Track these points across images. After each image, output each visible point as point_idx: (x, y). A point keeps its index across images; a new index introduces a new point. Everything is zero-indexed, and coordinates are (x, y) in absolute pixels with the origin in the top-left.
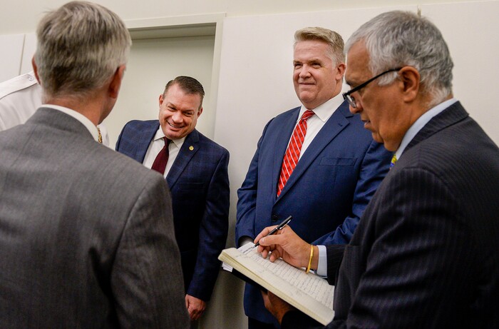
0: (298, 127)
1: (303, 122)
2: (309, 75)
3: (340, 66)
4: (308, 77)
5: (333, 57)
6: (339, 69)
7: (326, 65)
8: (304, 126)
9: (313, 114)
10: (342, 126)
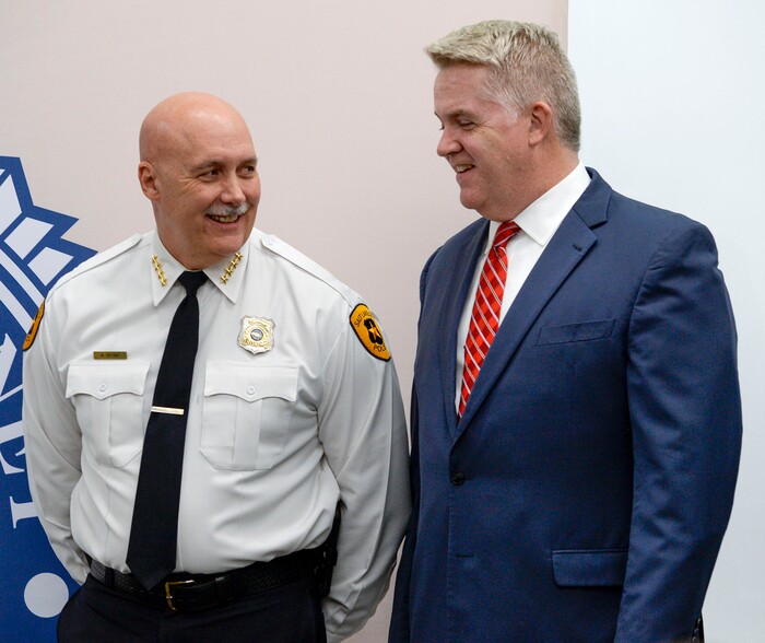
3: (535, 109)
8: (501, 261)
9: (518, 229)
10: (580, 250)
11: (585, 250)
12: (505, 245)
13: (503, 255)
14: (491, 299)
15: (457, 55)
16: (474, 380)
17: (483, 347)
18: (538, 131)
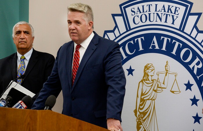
0: (75, 54)
1: (77, 52)
2: (75, 28)
3: (90, 23)
4: (74, 29)
5: (86, 19)
6: (89, 24)
7: (83, 23)
8: (78, 53)
9: (81, 46)
10: (93, 50)
11: (94, 50)
12: (78, 50)
13: (78, 52)
14: (77, 61)
15: (79, 10)
16: (75, 78)
17: (76, 72)
18: (90, 27)
